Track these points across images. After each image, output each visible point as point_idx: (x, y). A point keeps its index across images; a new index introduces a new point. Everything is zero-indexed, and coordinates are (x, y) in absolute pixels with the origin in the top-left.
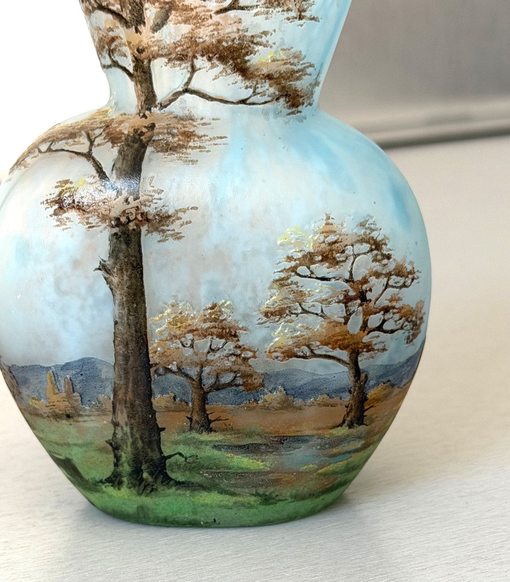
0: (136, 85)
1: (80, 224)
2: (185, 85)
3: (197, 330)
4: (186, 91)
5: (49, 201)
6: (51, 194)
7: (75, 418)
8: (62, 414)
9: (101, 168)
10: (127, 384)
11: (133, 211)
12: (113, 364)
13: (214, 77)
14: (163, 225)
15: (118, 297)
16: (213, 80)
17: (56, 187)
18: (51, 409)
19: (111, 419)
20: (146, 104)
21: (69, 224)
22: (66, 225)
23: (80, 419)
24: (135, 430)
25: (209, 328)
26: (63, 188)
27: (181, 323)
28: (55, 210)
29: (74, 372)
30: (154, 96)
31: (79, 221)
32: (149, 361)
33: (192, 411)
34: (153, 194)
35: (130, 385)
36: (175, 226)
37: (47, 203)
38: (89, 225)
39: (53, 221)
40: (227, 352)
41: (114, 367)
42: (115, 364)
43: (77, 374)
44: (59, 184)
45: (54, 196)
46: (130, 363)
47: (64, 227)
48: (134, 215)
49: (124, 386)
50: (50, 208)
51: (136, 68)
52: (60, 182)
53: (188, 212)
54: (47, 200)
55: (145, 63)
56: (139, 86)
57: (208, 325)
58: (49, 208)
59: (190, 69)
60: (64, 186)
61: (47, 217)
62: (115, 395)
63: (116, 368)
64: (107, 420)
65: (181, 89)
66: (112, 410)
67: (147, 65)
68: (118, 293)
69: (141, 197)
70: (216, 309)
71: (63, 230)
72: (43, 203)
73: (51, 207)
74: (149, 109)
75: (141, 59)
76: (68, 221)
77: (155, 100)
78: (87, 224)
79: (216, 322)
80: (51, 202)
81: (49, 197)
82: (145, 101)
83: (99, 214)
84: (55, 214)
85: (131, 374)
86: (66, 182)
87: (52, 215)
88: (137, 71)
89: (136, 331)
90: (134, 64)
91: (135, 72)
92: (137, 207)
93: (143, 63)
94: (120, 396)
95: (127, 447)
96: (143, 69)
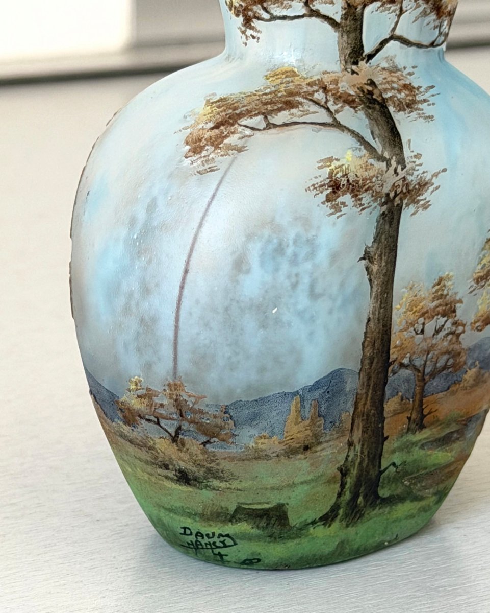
0: (342, 36)
1: (354, 207)
2: (391, 31)
3: (427, 312)
4: (392, 38)
5: (316, 186)
6: (316, 178)
7: (314, 449)
8: (300, 447)
9: (362, 138)
10: (367, 393)
11: (401, 183)
12: (358, 371)
13: (414, 19)
14: (419, 196)
15: (375, 289)
16: (413, 22)
17: (320, 168)
18: (286, 444)
19: (347, 439)
20: (351, 58)
21: (344, 210)
22: (341, 211)
23: (319, 448)
24: (365, 447)
25: (437, 307)
26: (331, 168)
27: (416, 307)
28: (327, 196)
29: (322, 391)
30: (362, 47)
31: (353, 204)
32: (389, 358)
33: (413, 409)
34: (414, 160)
35: (370, 391)
36: (426, 195)
37: (315, 188)
38: (361, 208)
39: (327, 208)
40: (446, 332)
41: (359, 373)
42: (360, 370)
43: (324, 392)
44: (322, 164)
45: (321, 179)
46: (374, 365)
47: (339, 214)
48: (401, 187)
49: (364, 396)
50: (320, 194)
51: (345, 17)
52: (322, 161)
53: (439, 175)
54: (313, 185)
55: (358, 10)
56: (345, 37)
57: (436, 303)
58: (318, 194)
59: (398, 12)
60: (330, 166)
61: (318, 206)
62: (356, 408)
63: (361, 375)
64: (342, 443)
65: (388, 37)
66: (350, 428)
67: (360, 12)
68: (376, 283)
69: (407, 165)
70: (441, 284)
71: (338, 217)
72: (309, 190)
73: (322, 192)
74: (356, 63)
75: (355, 5)
76: (342, 206)
77: (363, 52)
78: (360, 207)
79: (441, 299)
80: (321, 186)
81: (315, 181)
82: (349, 54)
83: (373, 192)
84: (328, 199)
85: (372, 379)
86: (330, 160)
87: (324, 201)
88: (346, 19)
89: (383, 326)
90: (344, 12)
91: (343, 21)
92: (404, 178)
93: (356, 9)
94: (359, 409)
95: (354, 470)
96: (355, 16)
